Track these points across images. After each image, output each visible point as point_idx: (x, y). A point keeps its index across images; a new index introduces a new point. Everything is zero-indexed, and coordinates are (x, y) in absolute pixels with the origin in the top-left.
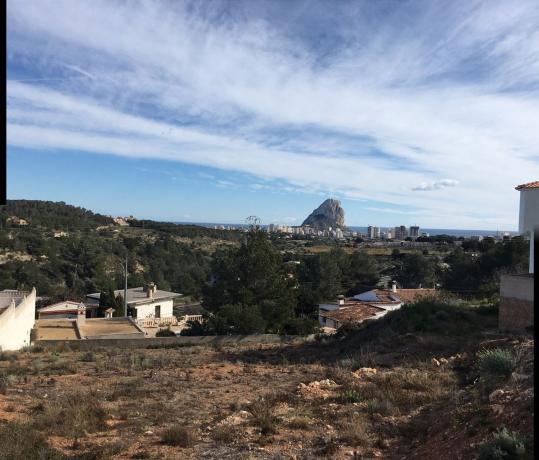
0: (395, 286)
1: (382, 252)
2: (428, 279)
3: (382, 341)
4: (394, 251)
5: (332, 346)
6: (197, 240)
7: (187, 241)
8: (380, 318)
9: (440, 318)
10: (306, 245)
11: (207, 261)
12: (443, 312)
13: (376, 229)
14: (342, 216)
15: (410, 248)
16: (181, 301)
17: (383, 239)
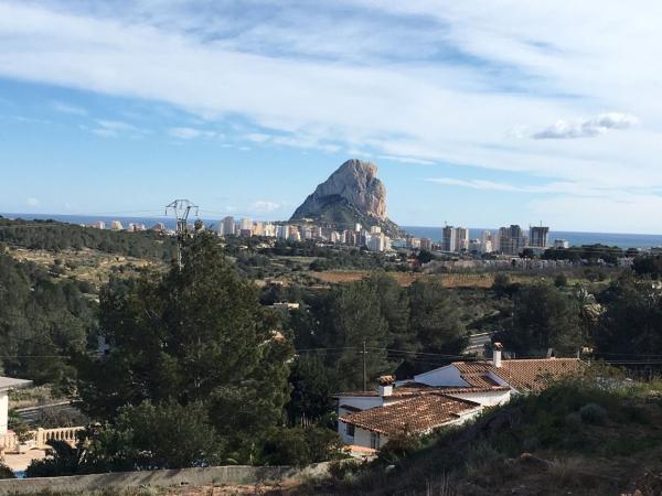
0: (498, 354)
1: (472, 281)
2: (565, 340)
3: (471, 470)
4: (499, 280)
5: (366, 485)
6: (66, 256)
7: (43, 258)
8: (467, 423)
9: (590, 419)
10: (313, 267)
11: (91, 304)
12: (595, 406)
13: (461, 232)
14: (379, 196)
15: (531, 272)
16: (29, 396)
17: (475, 253)
